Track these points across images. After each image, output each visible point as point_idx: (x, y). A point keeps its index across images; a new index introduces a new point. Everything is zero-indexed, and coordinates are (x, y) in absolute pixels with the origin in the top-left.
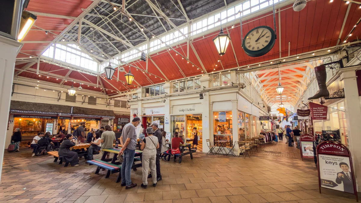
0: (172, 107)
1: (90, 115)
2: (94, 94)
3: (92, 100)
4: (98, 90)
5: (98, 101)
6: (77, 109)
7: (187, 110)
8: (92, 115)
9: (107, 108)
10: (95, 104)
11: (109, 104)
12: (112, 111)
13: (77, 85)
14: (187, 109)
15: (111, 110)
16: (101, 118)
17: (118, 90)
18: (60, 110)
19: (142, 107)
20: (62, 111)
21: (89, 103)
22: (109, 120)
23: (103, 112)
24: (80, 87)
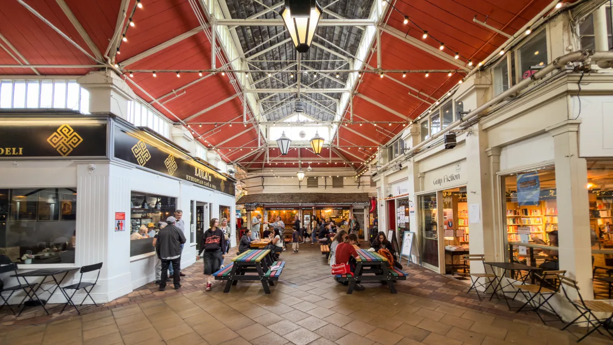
0: (420, 177)
1: (333, 202)
2: (338, 172)
3: (338, 182)
4: (340, 165)
5: (346, 181)
6: (318, 196)
7: (446, 180)
8: (336, 202)
9: (360, 191)
10: (342, 186)
11: (359, 184)
12: (367, 194)
13: (305, 166)
14: (446, 177)
15: (365, 192)
16: (351, 206)
17: (362, 160)
18: (300, 199)
19: (386, 183)
20: (301, 201)
21: (334, 186)
22: (363, 208)
23: (351, 197)
24: (310, 168)
